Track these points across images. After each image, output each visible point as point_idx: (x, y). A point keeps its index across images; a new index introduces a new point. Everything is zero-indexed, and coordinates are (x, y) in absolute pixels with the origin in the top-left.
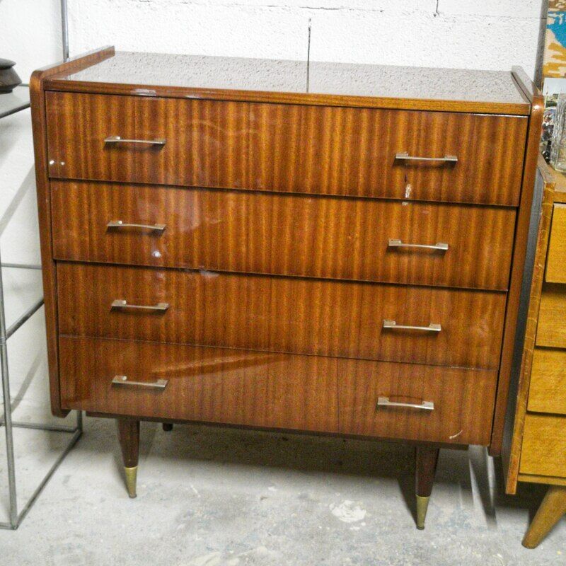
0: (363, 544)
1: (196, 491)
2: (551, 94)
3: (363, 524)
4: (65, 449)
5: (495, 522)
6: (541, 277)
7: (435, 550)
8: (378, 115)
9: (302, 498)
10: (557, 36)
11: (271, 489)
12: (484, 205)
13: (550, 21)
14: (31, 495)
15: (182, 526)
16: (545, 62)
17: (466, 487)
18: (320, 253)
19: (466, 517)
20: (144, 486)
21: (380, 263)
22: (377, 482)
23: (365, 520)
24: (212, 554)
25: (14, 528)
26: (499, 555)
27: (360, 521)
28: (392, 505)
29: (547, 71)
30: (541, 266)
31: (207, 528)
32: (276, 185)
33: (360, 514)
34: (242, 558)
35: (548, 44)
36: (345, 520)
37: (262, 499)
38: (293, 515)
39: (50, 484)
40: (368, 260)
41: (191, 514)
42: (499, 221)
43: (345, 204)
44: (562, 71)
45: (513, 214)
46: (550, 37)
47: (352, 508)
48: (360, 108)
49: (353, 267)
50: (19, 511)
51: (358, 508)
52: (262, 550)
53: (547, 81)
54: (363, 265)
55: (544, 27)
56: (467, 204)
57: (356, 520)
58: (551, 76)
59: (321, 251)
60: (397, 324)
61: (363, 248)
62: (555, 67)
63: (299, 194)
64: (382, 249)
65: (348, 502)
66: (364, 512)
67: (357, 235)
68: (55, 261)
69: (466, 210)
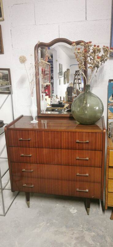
0: (76, 219)
1: (42, 205)
2: (110, 122)
3: (76, 214)
4: (16, 195)
5: (104, 213)
6: (108, 165)
7: (91, 221)
8: (72, 133)
9: (64, 207)
10: (110, 111)
11: (57, 204)
12: (95, 150)
13: (109, 108)
14: (8, 207)
15: (38, 215)
16: (108, 116)
17: (99, 204)
19: (98, 212)
20: (31, 204)
22: (80, 202)
23: (77, 212)
24: (44, 222)
25: (5, 216)
26: (105, 222)
27: (76, 213)
28: (83, 208)
29: (109, 118)
30: (108, 162)
31: (43, 215)
32: (53, 147)
33: (76, 211)
34: (50, 223)
35: (109, 112)
36: (72, 213)
37: (55, 207)
38: (62, 211)
39: (12, 204)
41: (40, 212)
42: (99, 153)
43: (67, 150)
44: (112, 117)
45: (102, 152)
46: (109, 111)
47: (74, 209)
48: (68, 132)
49: (69, 163)
50: (6, 211)
51: (75, 209)
52: (54, 221)
53: (109, 120)
54: (71, 162)
55: (108, 109)
56: (92, 150)
57: (75, 213)
58: (110, 119)
60: (79, 174)
61: (71, 159)
62: (110, 117)
63: (58, 148)
64: (75, 159)
65: (73, 208)
66: (76, 210)
67: (70, 156)
68: (11, 162)
69: (92, 151)
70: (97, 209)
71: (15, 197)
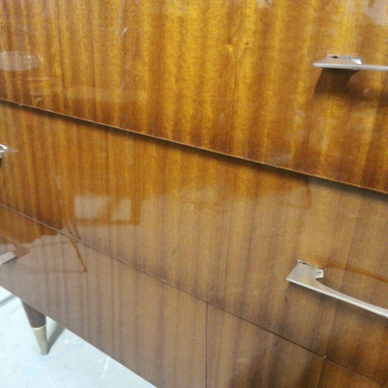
18: (171, 85)
21: (298, 119)
40: (270, 113)
49: (233, 128)
54: (255, 121)
59: (173, 80)
60: (324, 281)
61: (260, 78)
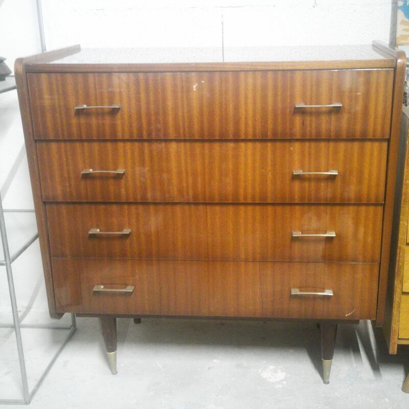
0: (286, 398)
1: (161, 366)
3: (285, 382)
4: (63, 342)
7: (339, 398)
8: (280, 75)
10: (406, 15)
11: (215, 361)
12: (364, 139)
13: (400, 4)
14: (39, 377)
15: (152, 393)
16: (398, 35)
18: (242, 184)
19: (358, 373)
20: (122, 365)
21: (288, 188)
22: (292, 351)
23: (286, 379)
25: (27, 403)
26: (387, 400)
27: (282, 381)
28: (304, 367)
29: (400, 41)
31: (170, 393)
32: (206, 134)
33: (281, 375)
35: (399, 20)
36: (270, 380)
37: (209, 368)
41: (158, 384)
42: (375, 150)
43: (259, 144)
45: (385, 145)
46: (401, 15)
47: (275, 371)
48: (266, 71)
49: (267, 193)
50: (30, 390)
51: (279, 370)
55: (396, 9)
56: (351, 139)
57: (278, 380)
58: (403, 44)
59: (243, 182)
60: (302, 233)
61: (274, 178)
62: (405, 37)
63: (223, 140)
64: (288, 177)
65: (272, 367)
66: (284, 374)
67: (269, 168)
68: (45, 203)
69: (349, 144)
70: (355, 365)
71: (62, 349)
